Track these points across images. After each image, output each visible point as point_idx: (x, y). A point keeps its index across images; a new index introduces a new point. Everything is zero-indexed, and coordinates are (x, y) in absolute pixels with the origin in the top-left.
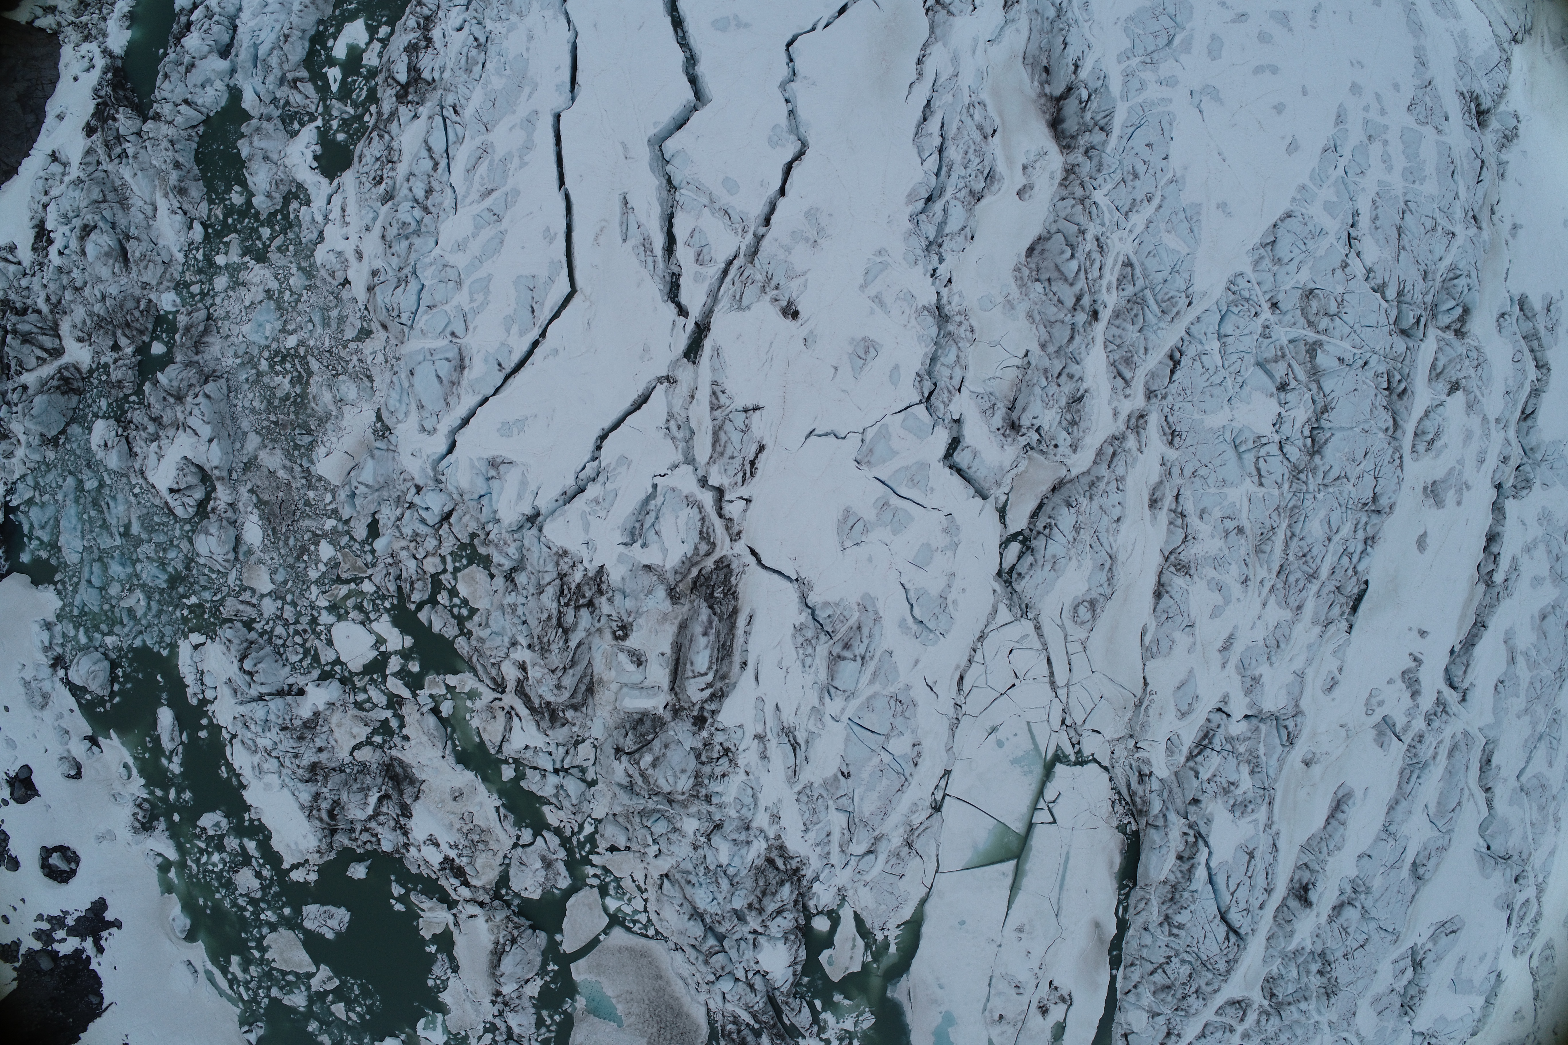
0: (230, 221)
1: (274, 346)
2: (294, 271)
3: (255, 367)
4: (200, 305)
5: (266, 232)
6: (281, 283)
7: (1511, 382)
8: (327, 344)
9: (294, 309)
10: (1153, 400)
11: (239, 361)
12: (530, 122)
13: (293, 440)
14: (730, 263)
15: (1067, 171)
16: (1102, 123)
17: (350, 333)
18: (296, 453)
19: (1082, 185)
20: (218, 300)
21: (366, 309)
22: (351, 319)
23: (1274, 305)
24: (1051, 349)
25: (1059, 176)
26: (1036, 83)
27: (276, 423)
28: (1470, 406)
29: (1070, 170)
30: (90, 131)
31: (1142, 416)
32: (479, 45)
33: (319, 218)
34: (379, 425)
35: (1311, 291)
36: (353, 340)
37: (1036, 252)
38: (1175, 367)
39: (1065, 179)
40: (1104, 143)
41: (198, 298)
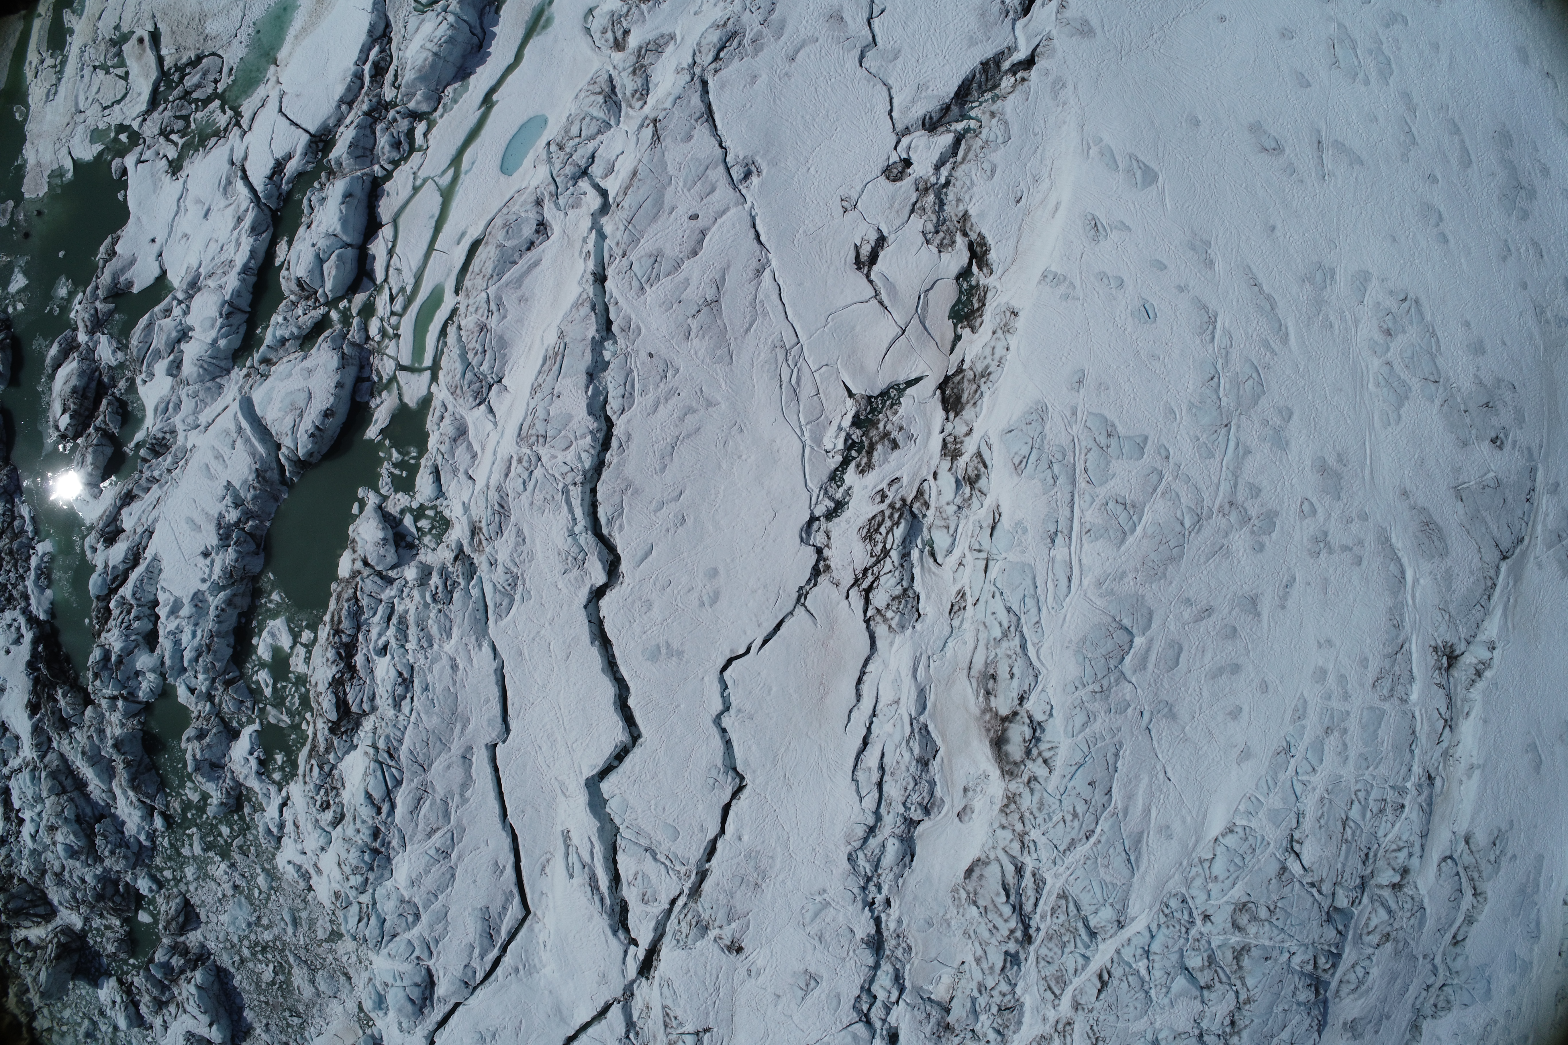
0: (189, 815)
1: (253, 937)
2: (259, 871)
3: (239, 953)
4: (175, 890)
5: (225, 830)
6: (248, 882)
7: (1443, 920)
8: (302, 942)
9: (265, 906)
10: (1080, 1012)
11: (221, 946)
12: (466, 758)
13: (286, 1019)
14: (673, 902)
15: (1008, 798)
16: (1047, 755)
17: (321, 935)
18: (290, 1030)
19: (1022, 819)
20: (192, 888)
21: (334, 913)
22: (320, 922)
23: (1207, 917)
24: (985, 965)
25: (999, 802)
26: (981, 699)
27: (267, 1003)
28: (1397, 953)
29: (1012, 799)
30: (33, 708)
31: (1069, 1024)
32: (404, 680)
33: (275, 830)
34: (362, 1015)
35: (1244, 905)
36: (327, 941)
37: (975, 875)
38: (1102, 987)
39: (1006, 806)
40: (1047, 779)
41: (172, 883)
